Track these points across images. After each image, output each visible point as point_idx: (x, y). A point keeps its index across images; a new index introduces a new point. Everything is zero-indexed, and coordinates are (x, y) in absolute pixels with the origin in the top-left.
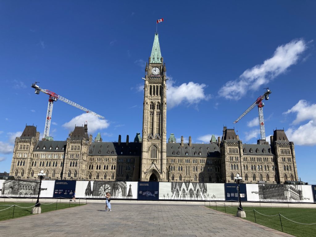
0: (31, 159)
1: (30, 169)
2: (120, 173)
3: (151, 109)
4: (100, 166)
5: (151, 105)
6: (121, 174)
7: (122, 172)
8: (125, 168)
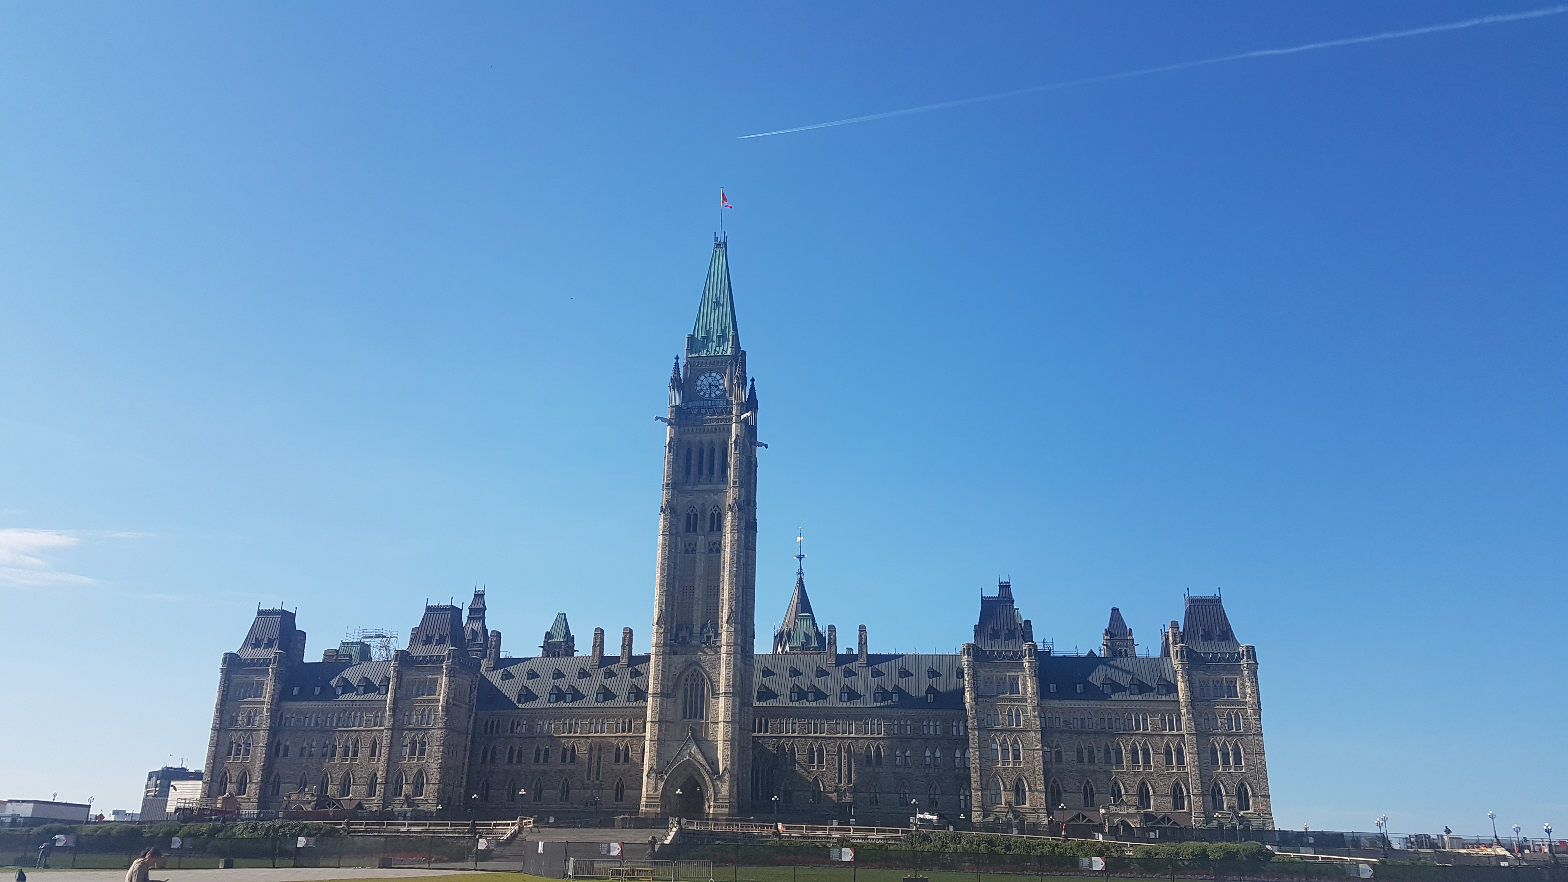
0: (273, 732)
1: (268, 769)
2: (593, 775)
3: (688, 530)
4: (520, 750)
5: (689, 515)
6: (598, 779)
7: (598, 773)
8: (613, 756)
